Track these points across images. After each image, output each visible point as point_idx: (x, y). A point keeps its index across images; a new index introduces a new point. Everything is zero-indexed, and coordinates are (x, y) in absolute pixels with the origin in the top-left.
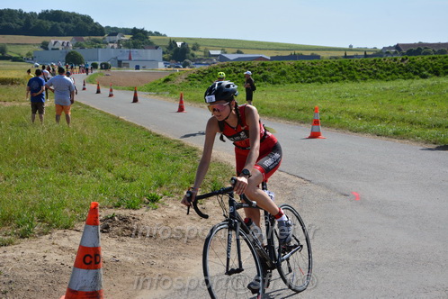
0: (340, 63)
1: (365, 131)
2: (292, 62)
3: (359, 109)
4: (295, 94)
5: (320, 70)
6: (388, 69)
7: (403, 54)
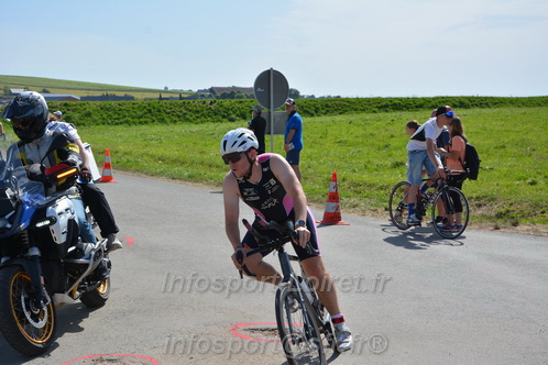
0: (149, 105)
1: (161, 174)
2: (98, 103)
3: (161, 152)
4: (99, 136)
5: (128, 111)
6: (197, 112)
7: (218, 98)
